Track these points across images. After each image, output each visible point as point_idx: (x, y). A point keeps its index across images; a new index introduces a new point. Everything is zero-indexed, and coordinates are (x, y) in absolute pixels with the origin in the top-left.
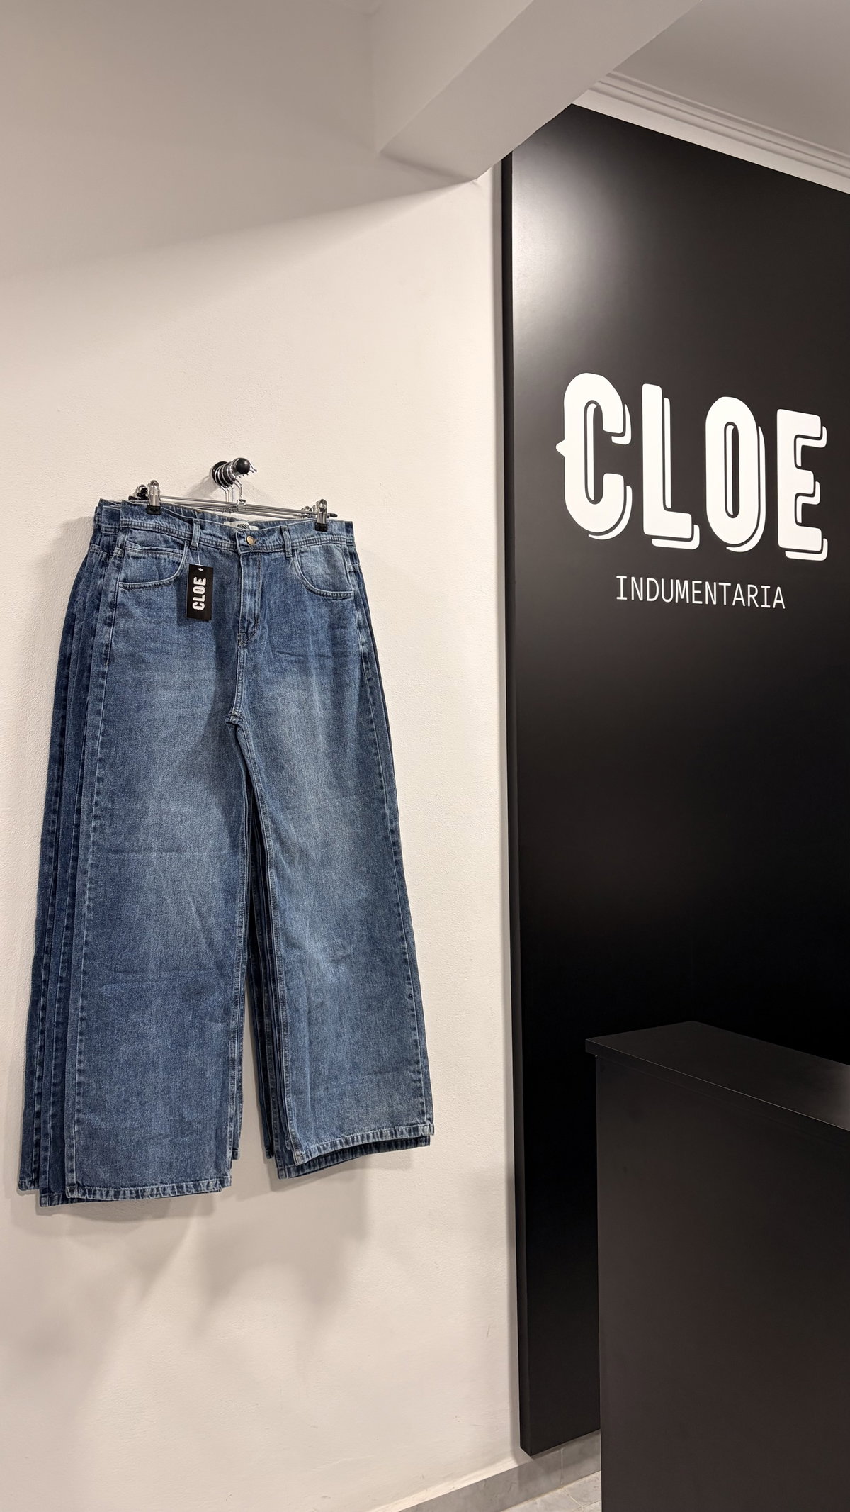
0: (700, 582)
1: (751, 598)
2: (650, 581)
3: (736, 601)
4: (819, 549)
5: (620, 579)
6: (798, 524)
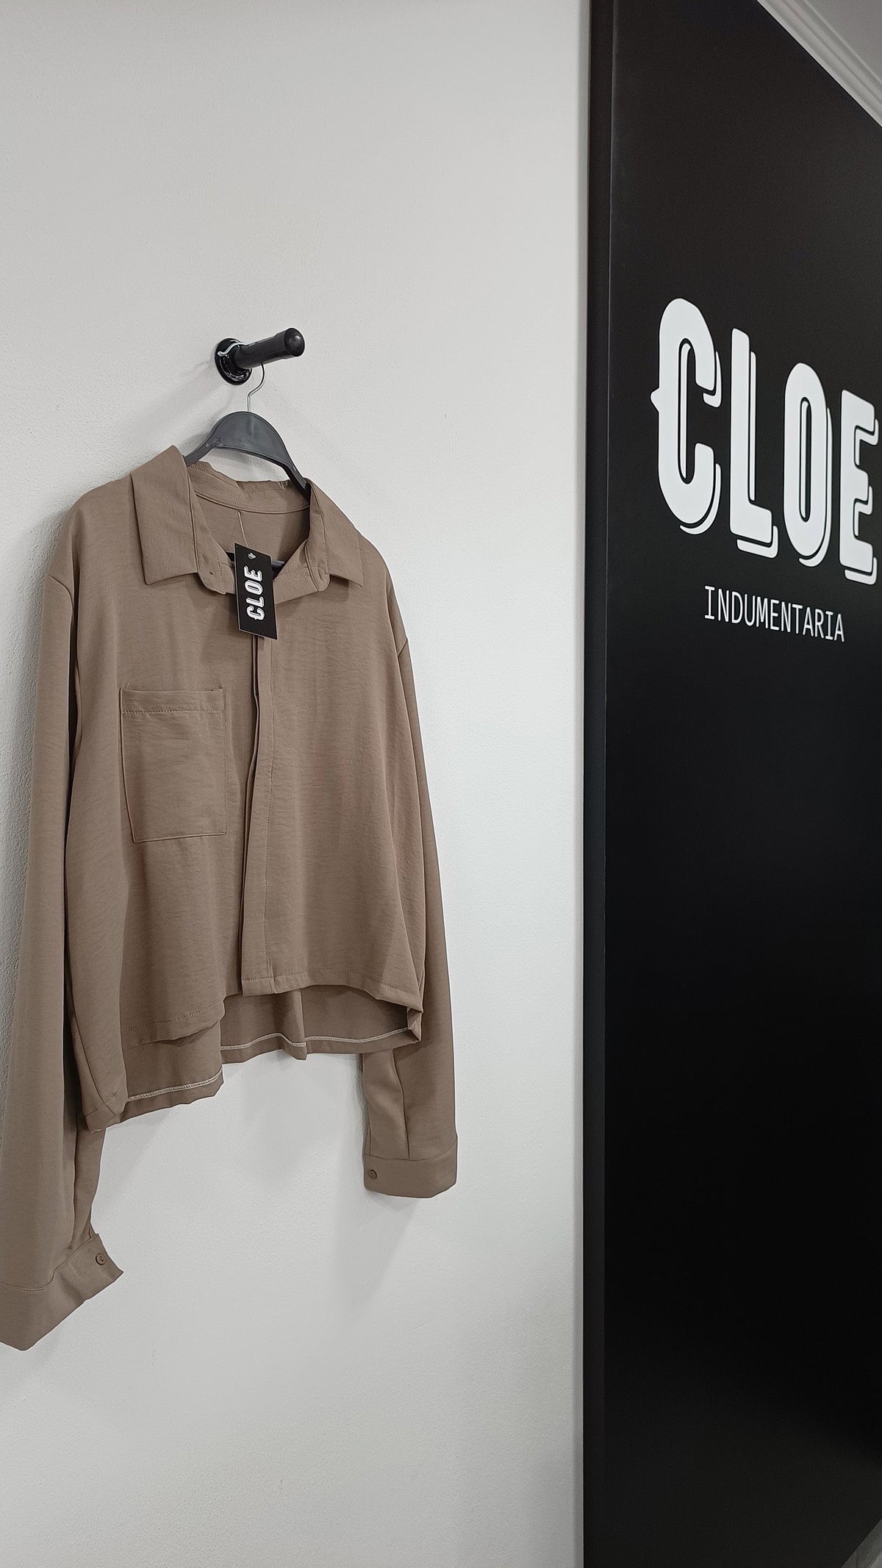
0: (777, 602)
1: (818, 626)
2: (735, 596)
3: (807, 629)
4: (870, 571)
5: (708, 591)
6: (855, 537)
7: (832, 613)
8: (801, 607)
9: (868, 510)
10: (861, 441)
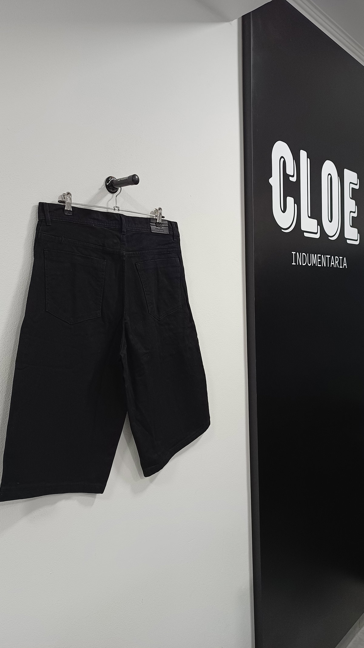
0: (320, 255)
1: (336, 263)
2: (304, 255)
3: (332, 265)
4: (357, 239)
5: (293, 254)
6: (350, 226)
7: (342, 258)
8: (330, 256)
9: (355, 215)
10: (352, 188)
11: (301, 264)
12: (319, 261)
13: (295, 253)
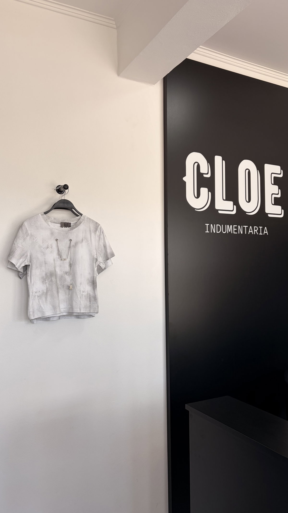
0: (236, 226)
1: (255, 231)
2: (218, 226)
3: (250, 232)
4: (280, 213)
5: (206, 225)
6: (273, 204)
7: (262, 227)
8: (247, 226)
9: (279, 196)
10: (275, 177)
11: (214, 232)
12: (235, 230)
13: (209, 224)
